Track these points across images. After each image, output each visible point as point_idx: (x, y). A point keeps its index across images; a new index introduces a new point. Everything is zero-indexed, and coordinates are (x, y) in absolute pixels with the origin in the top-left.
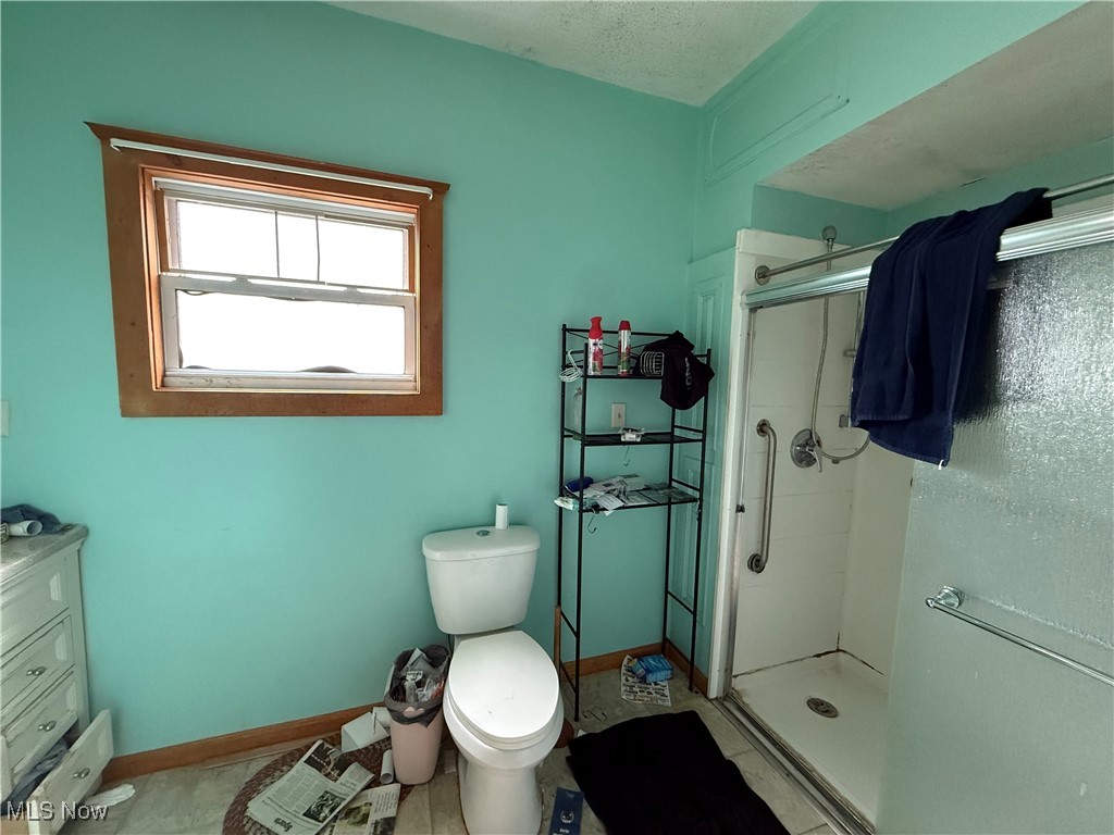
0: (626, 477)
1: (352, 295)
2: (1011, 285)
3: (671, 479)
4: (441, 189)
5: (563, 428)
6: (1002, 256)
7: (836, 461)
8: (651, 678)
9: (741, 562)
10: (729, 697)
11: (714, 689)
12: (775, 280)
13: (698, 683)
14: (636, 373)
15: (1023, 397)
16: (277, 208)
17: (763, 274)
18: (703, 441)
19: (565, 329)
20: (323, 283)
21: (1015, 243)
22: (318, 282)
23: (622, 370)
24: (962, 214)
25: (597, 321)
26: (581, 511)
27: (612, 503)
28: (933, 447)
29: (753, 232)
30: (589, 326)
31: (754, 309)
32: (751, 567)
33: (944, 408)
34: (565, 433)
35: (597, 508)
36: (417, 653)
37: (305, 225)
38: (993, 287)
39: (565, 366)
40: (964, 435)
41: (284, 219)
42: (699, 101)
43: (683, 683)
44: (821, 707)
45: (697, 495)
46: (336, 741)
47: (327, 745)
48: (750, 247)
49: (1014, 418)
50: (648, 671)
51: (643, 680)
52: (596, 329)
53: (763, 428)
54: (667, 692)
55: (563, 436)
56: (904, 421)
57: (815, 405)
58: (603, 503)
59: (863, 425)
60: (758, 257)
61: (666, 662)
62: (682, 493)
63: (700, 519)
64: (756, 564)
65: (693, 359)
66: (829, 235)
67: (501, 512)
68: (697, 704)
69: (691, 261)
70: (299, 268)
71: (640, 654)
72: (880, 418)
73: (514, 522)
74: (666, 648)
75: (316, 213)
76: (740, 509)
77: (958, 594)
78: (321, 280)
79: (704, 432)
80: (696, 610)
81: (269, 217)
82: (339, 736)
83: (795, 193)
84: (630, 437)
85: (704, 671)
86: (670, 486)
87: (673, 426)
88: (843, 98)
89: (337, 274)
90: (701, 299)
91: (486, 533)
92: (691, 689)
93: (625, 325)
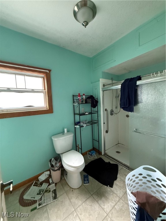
0: (86, 120)
1: (33, 91)
2: (138, 88)
3: (92, 120)
4: (50, 71)
5: (74, 113)
6: (137, 84)
7: (116, 114)
8: (93, 154)
9: (105, 132)
10: (105, 154)
11: (103, 153)
12: (106, 87)
13: (100, 153)
14: (86, 102)
15: (141, 102)
16: (16, 74)
17: (104, 85)
18: (98, 113)
19: (73, 96)
20: (27, 89)
21: (138, 83)
22: (26, 89)
23: (84, 102)
24: (131, 78)
25: (79, 94)
26: (80, 127)
27: (85, 125)
28: (131, 110)
29: (102, 79)
30: (78, 95)
31: (103, 91)
32: (106, 133)
33: (132, 105)
34: (75, 114)
35: (82, 126)
36: (53, 159)
37: (22, 77)
38: (136, 88)
39: (74, 102)
40: (135, 108)
41: (17, 76)
42: (91, 57)
43: (97, 154)
44: (118, 152)
45: (97, 122)
46: (38, 180)
47: (37, 182)
48: (102, 81)
49: (140, 105)
50: (92, 153)
51: (91, 155)
52: (79, 95)
53: (106, 110)
54: (96, 156)
55: (74, 115)
56: (127, 107)
57: (112, 105)
58: (83, 125)
59: (122, 108)
60: (103, 83)
61: (94, 151)
62: (95, 122)
63: (98, 126)
64: (107, 132)
65: (95, 99)
66: (112, 79)
67: (66, 130)
68: (101, 156)
69: (92, 83)
70: (21, 86)
71: (90, 151)
72: (124, 107)
73: (68, 131)
74: (94, 149)
75: (24, 75)
76: (104, 123)
77: (136, 129)
78: (26, 88)
79: (97, 111)
80: (99, 141)
81: (14, 76)
82: (38, 179)
83: (107, 73)
84: (87, 113)
85: (101, 151)
86: (92, 121)
87: (92, 111)
88: (114, 61)
89: (29, 87)
90: (94, 90)
91: (64, 134)
92: (99, 154)
93: (84, 95)
